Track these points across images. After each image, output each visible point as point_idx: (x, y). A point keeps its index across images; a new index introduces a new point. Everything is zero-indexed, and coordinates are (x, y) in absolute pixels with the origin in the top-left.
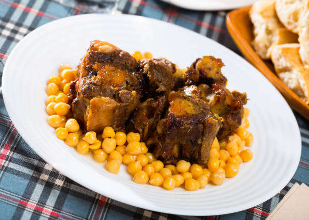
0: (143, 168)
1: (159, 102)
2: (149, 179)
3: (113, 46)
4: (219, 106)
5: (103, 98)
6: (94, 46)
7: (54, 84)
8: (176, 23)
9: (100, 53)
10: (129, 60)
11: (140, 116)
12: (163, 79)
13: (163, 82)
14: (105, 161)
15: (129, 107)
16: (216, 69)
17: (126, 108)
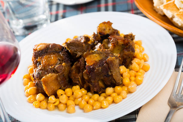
0: (87, 103)
1: (80, 62)
2: (93, 107)
3: (45, 44)
4: (117, 48)
5: (47, 75)
6: (35, 49)
7: (26, 79)
8: (86, 12)
9: (39, 51)
10: (56, 47)
11: (73, 75)
12: (78, 49)
13: (78, 50)
14: (65, 108)
15: (65, 73)
16: (108, 28)
17: (63, 74)
